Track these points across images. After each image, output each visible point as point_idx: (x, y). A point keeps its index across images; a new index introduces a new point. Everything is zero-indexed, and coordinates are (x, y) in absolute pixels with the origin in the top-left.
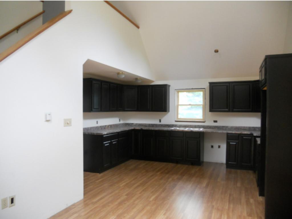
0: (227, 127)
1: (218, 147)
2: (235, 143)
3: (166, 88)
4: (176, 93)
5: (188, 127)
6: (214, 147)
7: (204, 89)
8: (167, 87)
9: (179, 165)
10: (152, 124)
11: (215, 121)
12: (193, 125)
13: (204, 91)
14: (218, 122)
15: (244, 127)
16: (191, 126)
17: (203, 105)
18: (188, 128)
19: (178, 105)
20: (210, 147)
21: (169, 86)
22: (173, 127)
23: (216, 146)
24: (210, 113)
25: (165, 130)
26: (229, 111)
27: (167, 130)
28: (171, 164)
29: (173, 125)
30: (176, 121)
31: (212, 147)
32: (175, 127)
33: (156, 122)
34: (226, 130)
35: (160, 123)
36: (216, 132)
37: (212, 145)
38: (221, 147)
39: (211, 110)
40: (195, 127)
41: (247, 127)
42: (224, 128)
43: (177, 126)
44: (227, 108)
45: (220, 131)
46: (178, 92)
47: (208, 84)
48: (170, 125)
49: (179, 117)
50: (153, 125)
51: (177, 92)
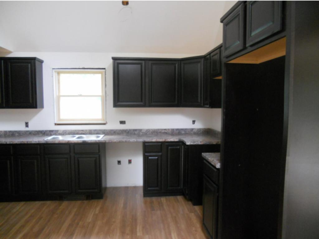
0: (140, 130)
1: (127, 162)
2: (157, 158)
3: (35, 63)
4: (55, 75)
5: (78, 134)
6: (122, 163)
7: (104, 69)
8: (37, 63)
9: (65, 203)
10: (10, 132)
11: (122, 122)
12: (86, 130)
13: (104, 74)
14: (126, 122)
15: (165, 130)
16: (83, 132)
17: (102, 96)
18: (77, 136)
19: (59, 97)
20: (117, 162)
21: (41, 62)
22: (51, 135)
23: (124, 161)
24: (115, 109)
25: (33, 142)
26: (144, 106)
27: (37, 142)
28: (48, 202)
29: (52, 131)
30: (56, 124)
31: (119, 162)
32: (56, 134)
33: (20, 127)
34: (139, 136)
35: (27, 129)
36: (126, 142)
37: (119, 160)
38: (132, 162)
39: (116, 105)
40: (91, 133)
41: (169, 129)
42: (136, 133)
43: (59, 132)
44: (142, 101)
45: (133, 140)
46: (59, 73)
47: (111, 61)
48: (46, 131)
49: (62, 117)
50: (12, 134)
51: (57, 74)
